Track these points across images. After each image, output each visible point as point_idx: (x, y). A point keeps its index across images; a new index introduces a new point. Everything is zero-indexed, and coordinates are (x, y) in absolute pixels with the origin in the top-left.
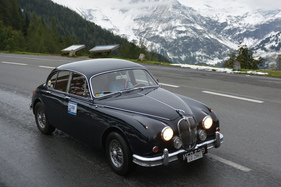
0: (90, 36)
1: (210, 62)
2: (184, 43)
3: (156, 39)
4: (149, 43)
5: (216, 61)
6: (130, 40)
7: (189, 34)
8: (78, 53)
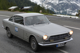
0: (21, 2)
1: (73, 14)
2: (62, 6)
3: (49, 4)
4: (47, 5)
6: (38, 4)
7: (64, 2)
8: (15, 10)
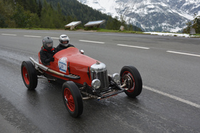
0: (85, 15)
1: (173, 30)
2: (153, 17)
3: (132, 15)
4: (128, 18)
5: (178, 29)
6: (113, 17)
7: (157, 10)
8: (77, 28)
